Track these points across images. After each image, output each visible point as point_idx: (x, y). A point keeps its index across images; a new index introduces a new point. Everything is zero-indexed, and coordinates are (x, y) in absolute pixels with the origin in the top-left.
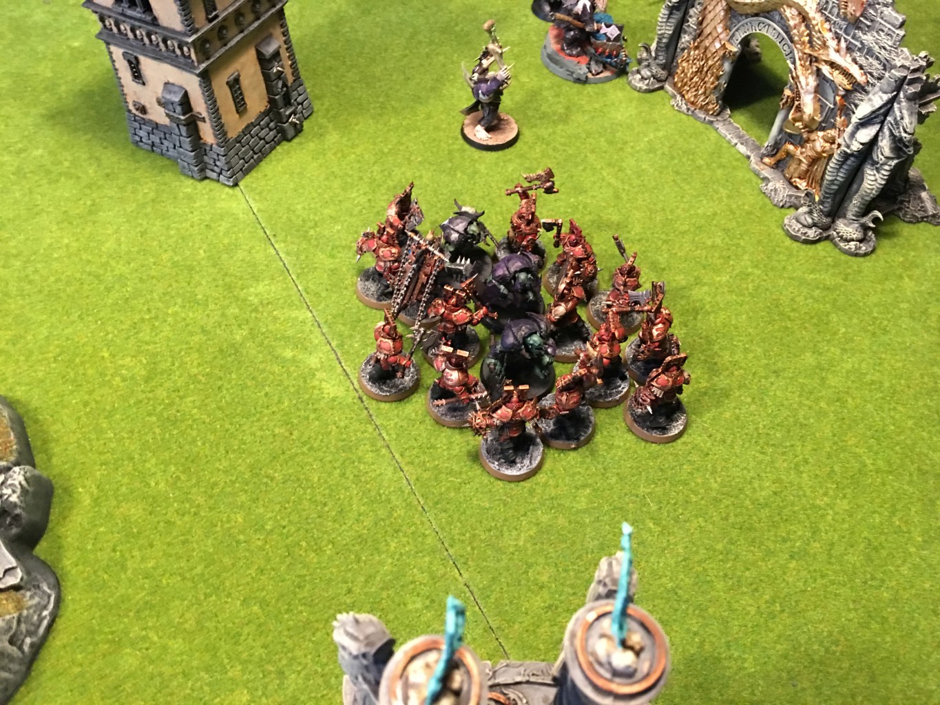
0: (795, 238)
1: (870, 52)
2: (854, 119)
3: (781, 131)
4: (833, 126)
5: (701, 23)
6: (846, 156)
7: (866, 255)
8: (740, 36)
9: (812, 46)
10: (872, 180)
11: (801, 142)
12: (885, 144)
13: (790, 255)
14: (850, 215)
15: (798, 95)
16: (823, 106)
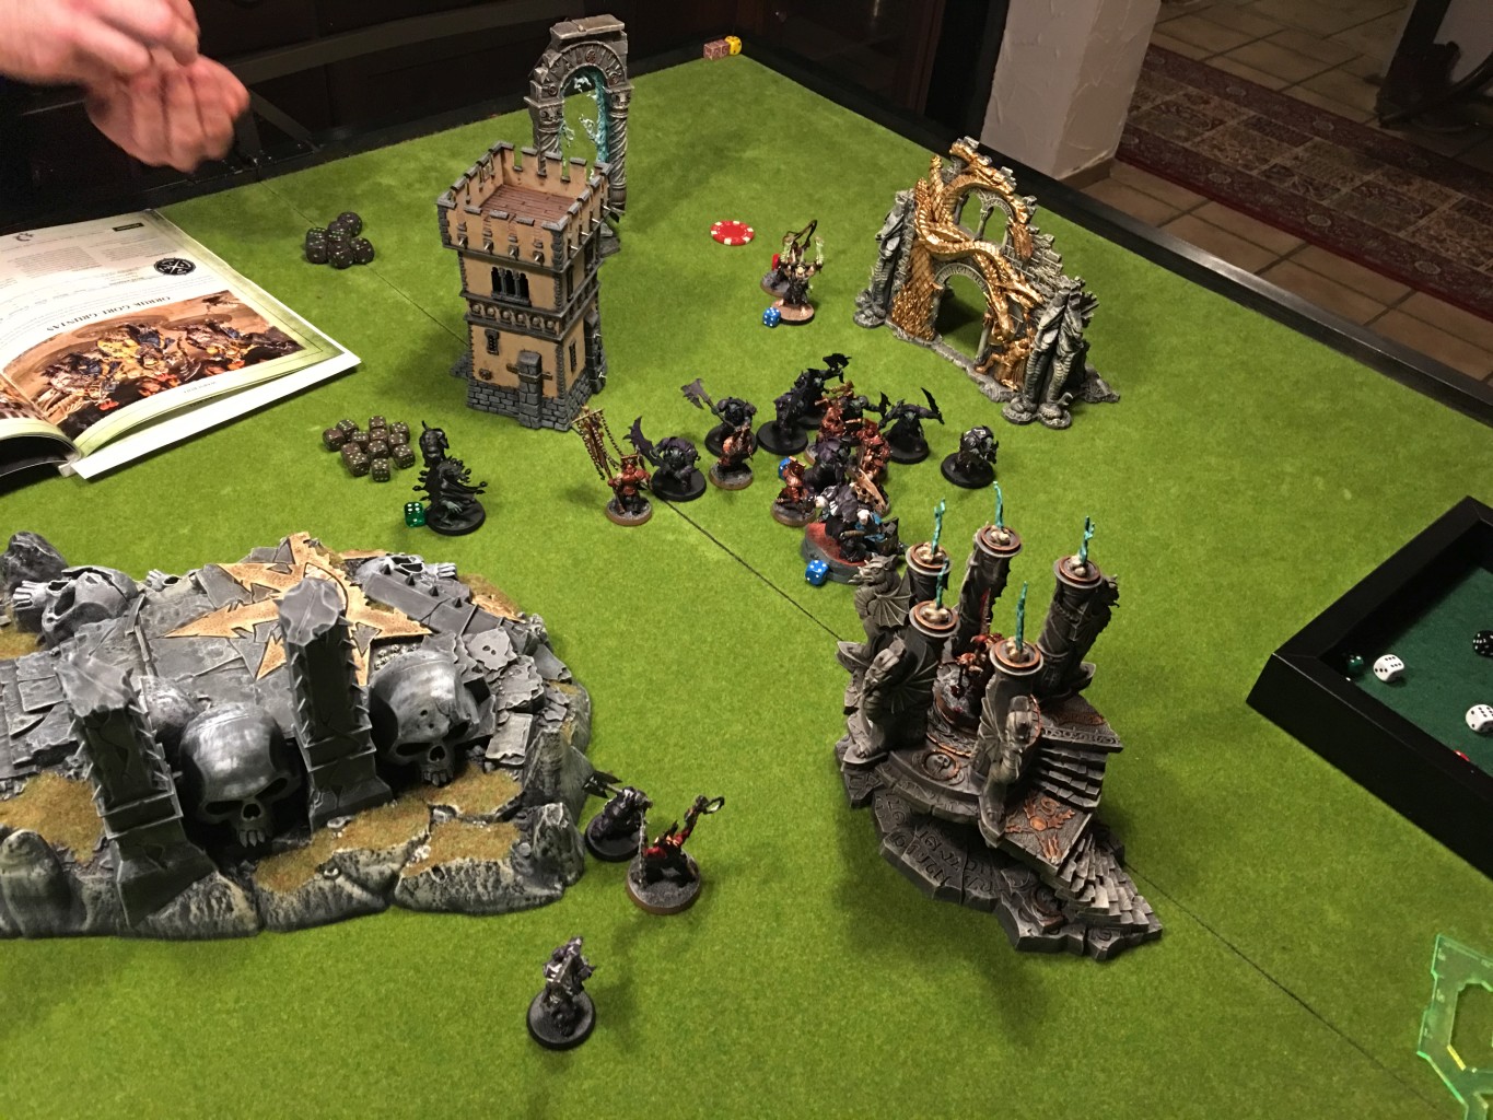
0: (1013, 422)
1: (1042, 281)
2: (1040, 328)
3: (987, 344)
4: (1025, 336)
5: (910, 270)
6: (1039, 355)
7: (1066, 428)
8: (944, 277)
9: (1000, 280)
10: (1060, 370)
11: (1003, 351)
12: (1063, 342)
13: (1013, 433)
14: (1049, 399)
15: (996, 316)
16: (1015, 323)
